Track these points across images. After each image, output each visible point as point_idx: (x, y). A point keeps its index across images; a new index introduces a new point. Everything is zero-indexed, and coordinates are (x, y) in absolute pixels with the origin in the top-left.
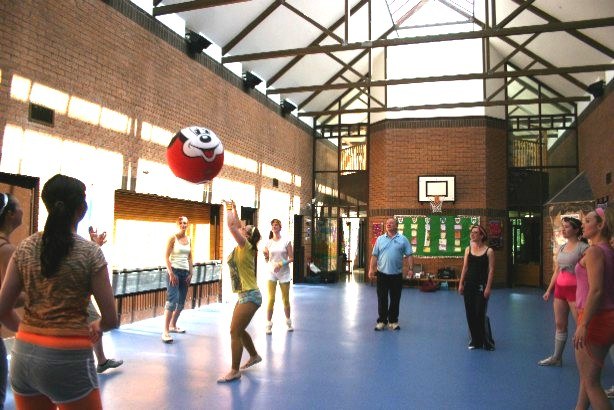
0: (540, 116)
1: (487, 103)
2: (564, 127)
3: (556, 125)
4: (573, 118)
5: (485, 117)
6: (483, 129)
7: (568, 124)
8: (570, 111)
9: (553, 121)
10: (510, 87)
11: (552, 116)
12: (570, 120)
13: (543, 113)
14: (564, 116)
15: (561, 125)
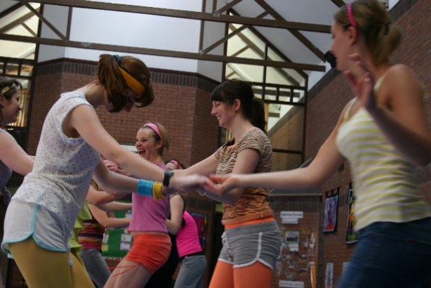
0: (264, 84)
1: (203, 56)
2: (291, 103)
3: (281, 98)
4: (302, 93)
5: (197, 75)
6: (193, 90)
7: (296, 100)
8: (298, 84)
9: (278, 94)
10: (230, 41)
11: (278, 86)
12: (298, 95)
13: (268, 81)
14: (292, 88)
15: (288, 99)
